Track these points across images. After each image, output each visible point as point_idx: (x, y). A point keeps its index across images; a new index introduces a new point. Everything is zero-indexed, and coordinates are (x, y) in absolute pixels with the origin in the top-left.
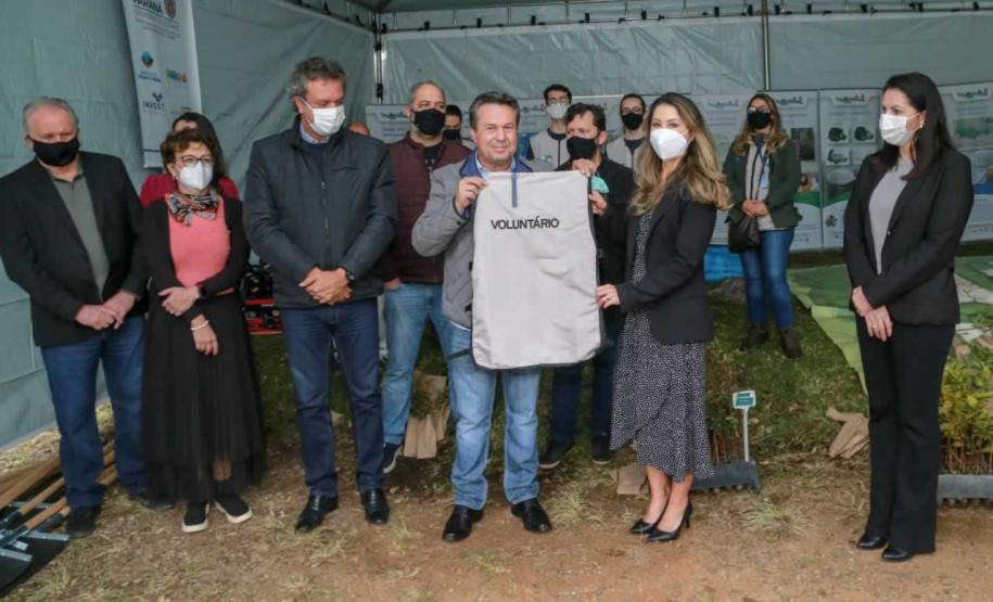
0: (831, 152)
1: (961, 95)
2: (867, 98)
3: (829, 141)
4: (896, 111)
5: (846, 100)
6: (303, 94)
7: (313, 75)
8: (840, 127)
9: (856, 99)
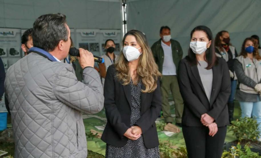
4: (201, 40)
5: (4, 33)
8: (2, 48)
9: (9, 33)
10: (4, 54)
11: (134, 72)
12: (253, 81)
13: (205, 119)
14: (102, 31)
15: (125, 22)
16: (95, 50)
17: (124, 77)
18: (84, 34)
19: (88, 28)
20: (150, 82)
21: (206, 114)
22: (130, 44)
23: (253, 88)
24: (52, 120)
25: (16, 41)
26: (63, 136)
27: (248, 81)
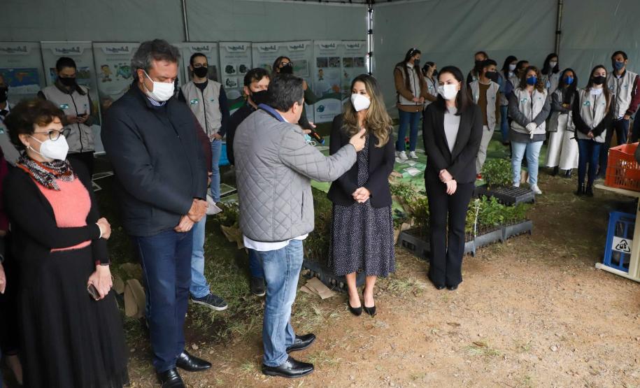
0: (228, 80)
1: (291, 47)
2: (245, 47)
3: (226, 74)
5: (234, 48)
6: (148, 69)
7: (159, 55)
8: (231, 65)
9: (239, 48)
10: (234, 71)
11: (363, 121)
12: (526, 119)
13: (443, 175)
14: (344, 43)
15: (371, 32)
16: (336, 66)
17: (352, 128)
18: (323, 46)
19: (327, 39)
20: (383, 136)
21: (445, 170)
22: (359, 92)
23: (525, 127)
24: (275, 186)
25: (246, 57)
26: (285, 204)
27: (520, 118)
